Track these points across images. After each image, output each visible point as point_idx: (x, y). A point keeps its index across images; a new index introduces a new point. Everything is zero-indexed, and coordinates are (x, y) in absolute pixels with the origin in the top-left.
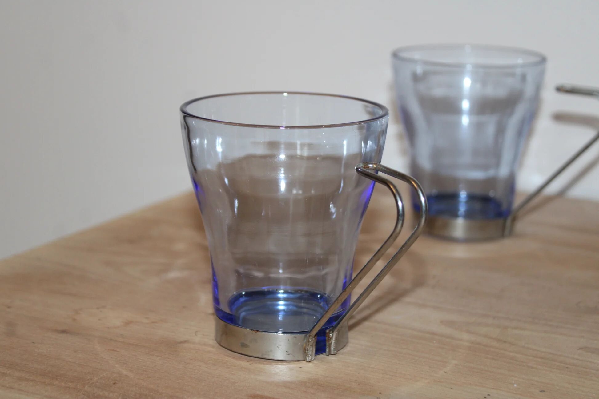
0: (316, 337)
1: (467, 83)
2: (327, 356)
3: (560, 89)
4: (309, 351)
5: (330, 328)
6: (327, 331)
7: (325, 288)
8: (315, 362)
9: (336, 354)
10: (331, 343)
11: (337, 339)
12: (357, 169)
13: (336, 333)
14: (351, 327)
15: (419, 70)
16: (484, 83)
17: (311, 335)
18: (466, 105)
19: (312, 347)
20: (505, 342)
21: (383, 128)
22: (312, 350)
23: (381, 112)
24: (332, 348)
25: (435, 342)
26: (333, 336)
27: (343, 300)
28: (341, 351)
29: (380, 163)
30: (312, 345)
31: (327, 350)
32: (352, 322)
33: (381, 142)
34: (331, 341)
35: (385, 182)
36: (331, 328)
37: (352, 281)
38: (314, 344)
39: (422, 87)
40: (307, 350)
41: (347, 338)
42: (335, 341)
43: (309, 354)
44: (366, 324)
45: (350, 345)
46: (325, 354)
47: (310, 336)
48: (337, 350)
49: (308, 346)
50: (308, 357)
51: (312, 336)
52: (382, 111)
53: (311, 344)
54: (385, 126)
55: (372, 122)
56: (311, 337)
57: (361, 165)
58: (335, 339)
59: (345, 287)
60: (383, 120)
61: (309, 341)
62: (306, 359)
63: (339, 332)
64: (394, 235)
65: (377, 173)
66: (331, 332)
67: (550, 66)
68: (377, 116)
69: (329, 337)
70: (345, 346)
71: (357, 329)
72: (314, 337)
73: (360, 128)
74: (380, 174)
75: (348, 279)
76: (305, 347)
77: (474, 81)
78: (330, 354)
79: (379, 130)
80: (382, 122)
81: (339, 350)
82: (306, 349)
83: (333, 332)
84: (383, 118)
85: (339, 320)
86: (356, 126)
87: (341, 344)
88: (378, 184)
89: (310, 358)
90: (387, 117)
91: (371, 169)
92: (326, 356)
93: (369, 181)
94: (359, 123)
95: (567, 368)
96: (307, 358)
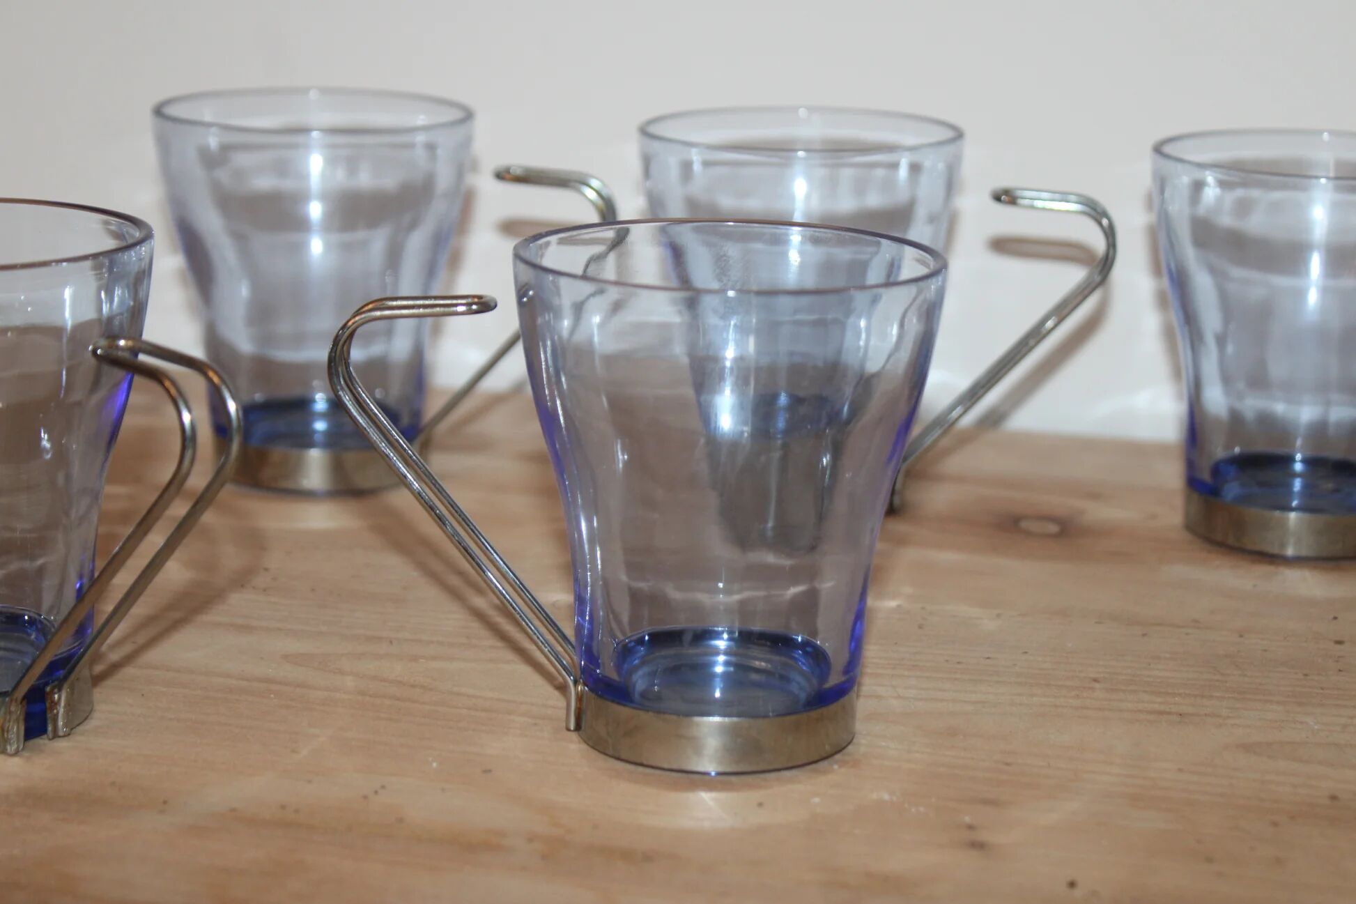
0: (24, 703)
1: (316, 165)
2: (50, 740)
3: (503, 175)
4: (10, 733)
5: (53, 682)
6: (48, 689)
7: (38, 604)
8: (26, 754)
9: (69, 734)
10: (58, 713)
11: (69, 705)
12: (94, 351)
13: (67, 692)
14: (98, 680)
15: (213, 141)
16: (352, 165)
17: (15, 697)
18: (315, 210)
19: (18, 723)
20: (413, 686)
21: (143, 265)
22: (16, 729)
23: (138, 234)
24: (60, 723)
25: (272, 696)
26: (61, 698)
27: (78, 622)
28: (81, 728)
29: (141, 335)
30: (17, 720)
31: (50, 728)
32: (99, 668)
33: (141, 294)
34: (57, 709)
35: (154, 375)
36: (56, 683)
37: (94, 582)
38: (22, 718)
39: (223, 175)
40: (8, 732)
41: (91, 703)
42: (65, 707)
43: (10, 739)
44: (129, 671)
45: (96, 715)
46: (45, 736)
47: (11, 701)
48: (72, 727)
49: (9, 721)
50: (10, 744)
51: (16, 700)
52: (140, 233)
53: (14, 717)
54: (147, 260)
55: (120, 254)
56: (14, 703)
57: (103, 342)
58: (65, 705)
59: (80, 595)
60: (143, 250)
61: (10, 713)
62: (7, 750)
63: (72, 688)
64: (178, 480)
65: (136, 356)
66: (56, 690)
67: (481, 126)
68: (130, 241)
69: (53, 701)
70: (86, 719)
71: (109, 682)
72: (21, 703)
73: (98, 268)
74: (143, 358)
75: (85, 580)
76: (3, 725)
77: (331, 162)
78: (55, 736)
79: (136, 269)
80: (141, 254)
81: (75, 728)
82: (6, 729)
83: (60, 690)
84: (143, 245)
85: (69, 666)
86: (88, 264)
87: (79, 715)
88: (138, 380)
89: (15, 746)
90: (151, 243)
91: (122, 349)
92: (47, 741)
93: (119, 374)
94: (95, 256)
95: (535, 724)
96: (8, 747)
